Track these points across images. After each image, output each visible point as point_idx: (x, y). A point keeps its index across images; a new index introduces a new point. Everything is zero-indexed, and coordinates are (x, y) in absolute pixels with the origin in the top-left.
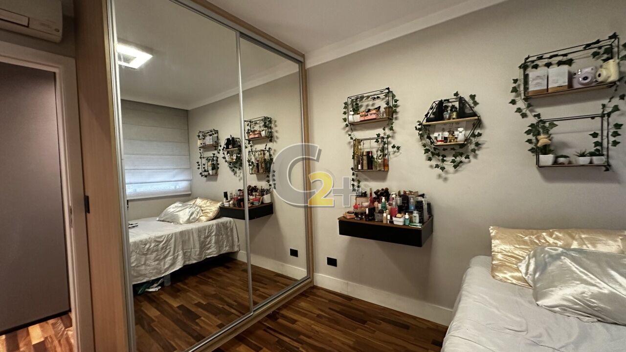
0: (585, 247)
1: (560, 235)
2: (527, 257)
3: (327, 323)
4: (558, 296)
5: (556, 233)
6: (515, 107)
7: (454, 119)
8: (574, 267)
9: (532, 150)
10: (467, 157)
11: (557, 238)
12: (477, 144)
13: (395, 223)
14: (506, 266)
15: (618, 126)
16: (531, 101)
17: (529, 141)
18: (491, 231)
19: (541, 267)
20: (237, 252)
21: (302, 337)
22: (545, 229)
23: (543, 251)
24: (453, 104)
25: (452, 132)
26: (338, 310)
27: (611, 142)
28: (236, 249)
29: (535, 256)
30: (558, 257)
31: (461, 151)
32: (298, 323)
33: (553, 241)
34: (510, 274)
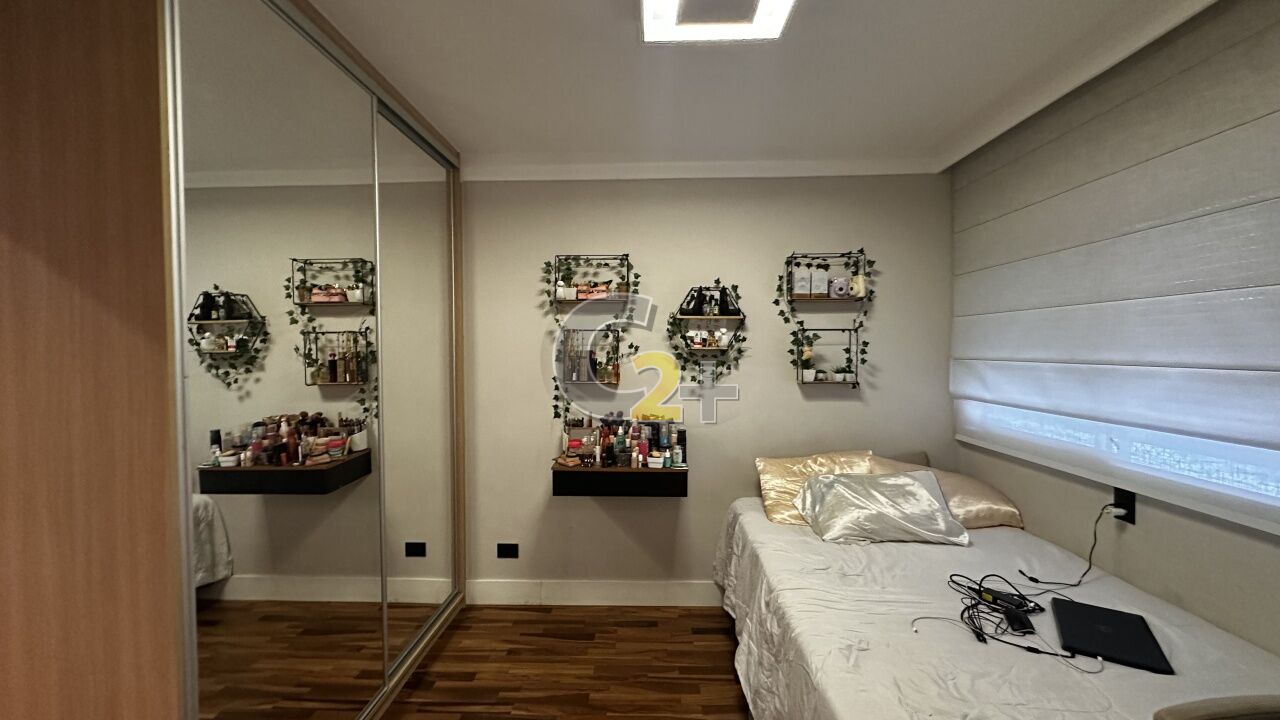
0: (845, 472)
1: (823, 461)
2: (801, 491)
3: (534, 657)
4: (840, 525)
5: (820, 459)
6: (778, 308)
7: (715, 315)
8: (847, 493)
9: (794, 362)
10: (729, 368)
11: (821, 465)
12: (740, 351)
13: (650, 466)
14: (782, 504)
15: (866, 344)
16: (794, 304)
17: (791, 352)
18: (758, 464)
19: (818, 499)
20: (225, 580)
21: (502, 694)
22: (809, 455)
23: (817, 481)
24: (712, 293)
25: (711, 333)
26: (541, 632)
27: (859, 359)
28: (222, 573)
29: (810, 487)
30: (830, 486)
31: (721, 358)
32: (477, 676)
33: (818, 467)
34: (787, 513)
